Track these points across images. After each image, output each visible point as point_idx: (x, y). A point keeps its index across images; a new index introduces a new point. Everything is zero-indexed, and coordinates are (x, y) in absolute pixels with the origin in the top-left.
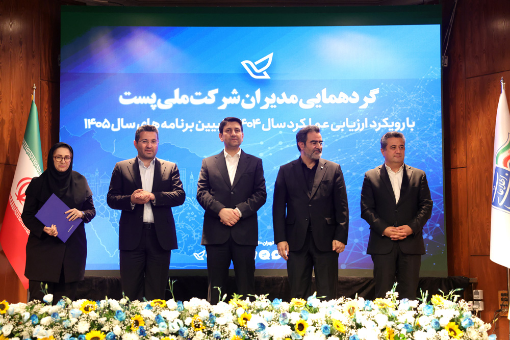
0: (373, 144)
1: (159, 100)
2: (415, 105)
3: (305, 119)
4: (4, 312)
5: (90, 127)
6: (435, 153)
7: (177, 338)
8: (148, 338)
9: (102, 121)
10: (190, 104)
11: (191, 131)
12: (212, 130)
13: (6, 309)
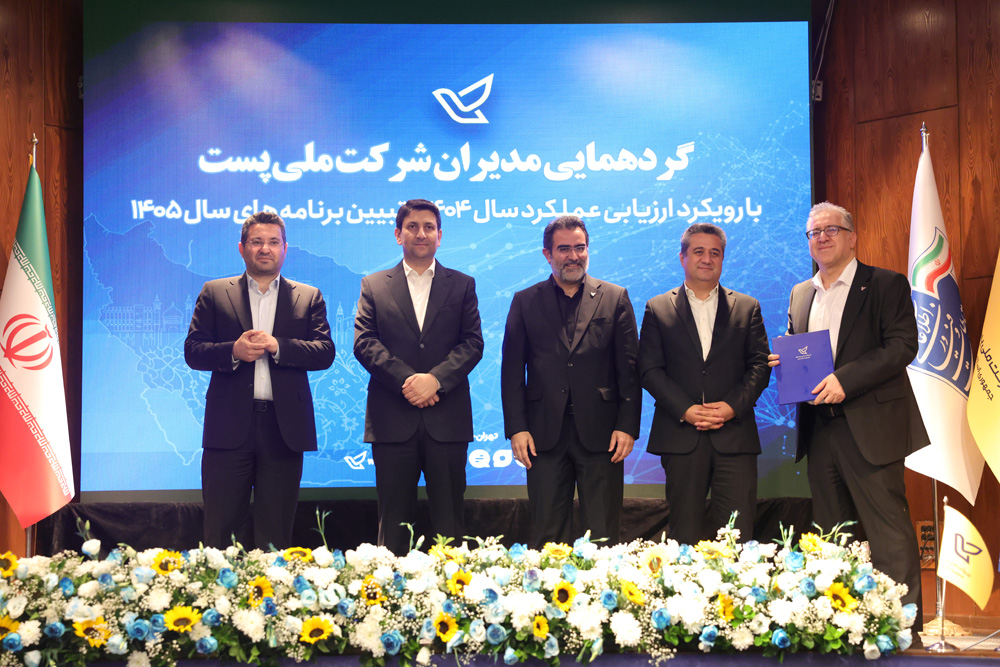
1: (277, 165)
2: (761, 174)
3: (554, 201)
4: (9, 573)
5: (142, 216)
6: (800, 264)
7: (334, 619)
8: (280, 620)
9: (166, 206)
10: (335, 170)
11: (338, 223)
12: (379, 222)
13: (12, 568)
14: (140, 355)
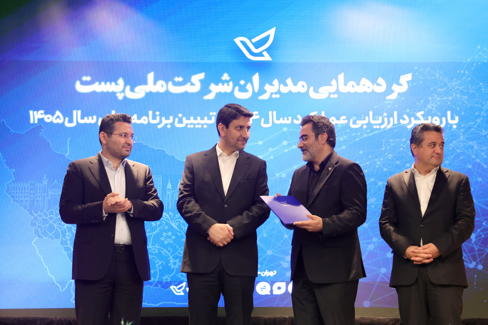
0: (404, 145)
1: (128, 87)
2: (458, 95)
3: (316, 113)
5: (36, 122)
6: (485, 157)
9: (53, 115)
10: (167, 92)
11: (169, 126)
12: (197, 126)
14: (33, 215)
